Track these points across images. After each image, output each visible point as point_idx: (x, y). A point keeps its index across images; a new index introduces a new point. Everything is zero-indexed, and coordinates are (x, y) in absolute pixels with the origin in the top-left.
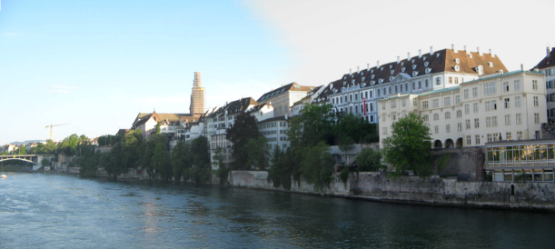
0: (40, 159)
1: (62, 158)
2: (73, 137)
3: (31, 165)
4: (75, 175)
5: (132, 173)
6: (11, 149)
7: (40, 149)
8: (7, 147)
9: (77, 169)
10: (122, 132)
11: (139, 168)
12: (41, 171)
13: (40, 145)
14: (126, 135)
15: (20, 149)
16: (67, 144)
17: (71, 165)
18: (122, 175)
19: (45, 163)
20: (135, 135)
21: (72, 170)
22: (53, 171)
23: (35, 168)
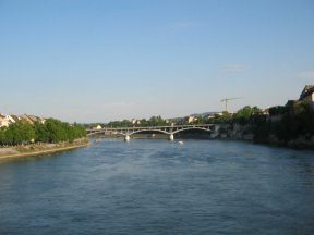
0: (217, 128)
1: (237, 127)
2: (246, 109)
3: (209, 133)
4: (249, 141)
5: (301, 140)
6: (190, 120)
7: (216, 120)
8: (187, 118)
9: (251, 136)
10: (291, 103)
11: (308, 135)
12: (218, 138)
13: (217, 116)
14: (295, 105)
15: (200, 120)
16: (241, 115)
17: (245, 133)
18: (292, 141)
19: (221, 131)
20: (302, 105)
21: (246, 137)
22: (229, 138)
23: (213, 136)
